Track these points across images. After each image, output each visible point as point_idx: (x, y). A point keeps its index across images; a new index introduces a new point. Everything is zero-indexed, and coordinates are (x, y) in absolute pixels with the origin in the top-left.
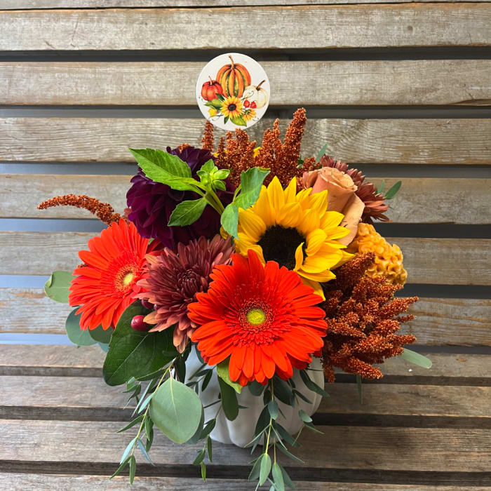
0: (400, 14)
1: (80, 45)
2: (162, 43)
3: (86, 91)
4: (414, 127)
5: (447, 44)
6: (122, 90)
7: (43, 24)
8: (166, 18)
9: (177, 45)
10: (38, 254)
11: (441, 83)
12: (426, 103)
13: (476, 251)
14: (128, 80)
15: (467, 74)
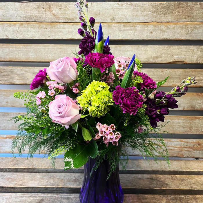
0: (147, 27)
1: (20, 37)
2: (53, 36)
3: (23, 56)
4: (153, 72)
5: (166, 39)
6: (37, 56)
7: (5, 28)
8: (54, 27)
9: (59, 37)
10: (4, 122)
11: (163, 54)
12: (157, 62)
13: (176, 121)
14: (39, 52)
15: (173, 51)
